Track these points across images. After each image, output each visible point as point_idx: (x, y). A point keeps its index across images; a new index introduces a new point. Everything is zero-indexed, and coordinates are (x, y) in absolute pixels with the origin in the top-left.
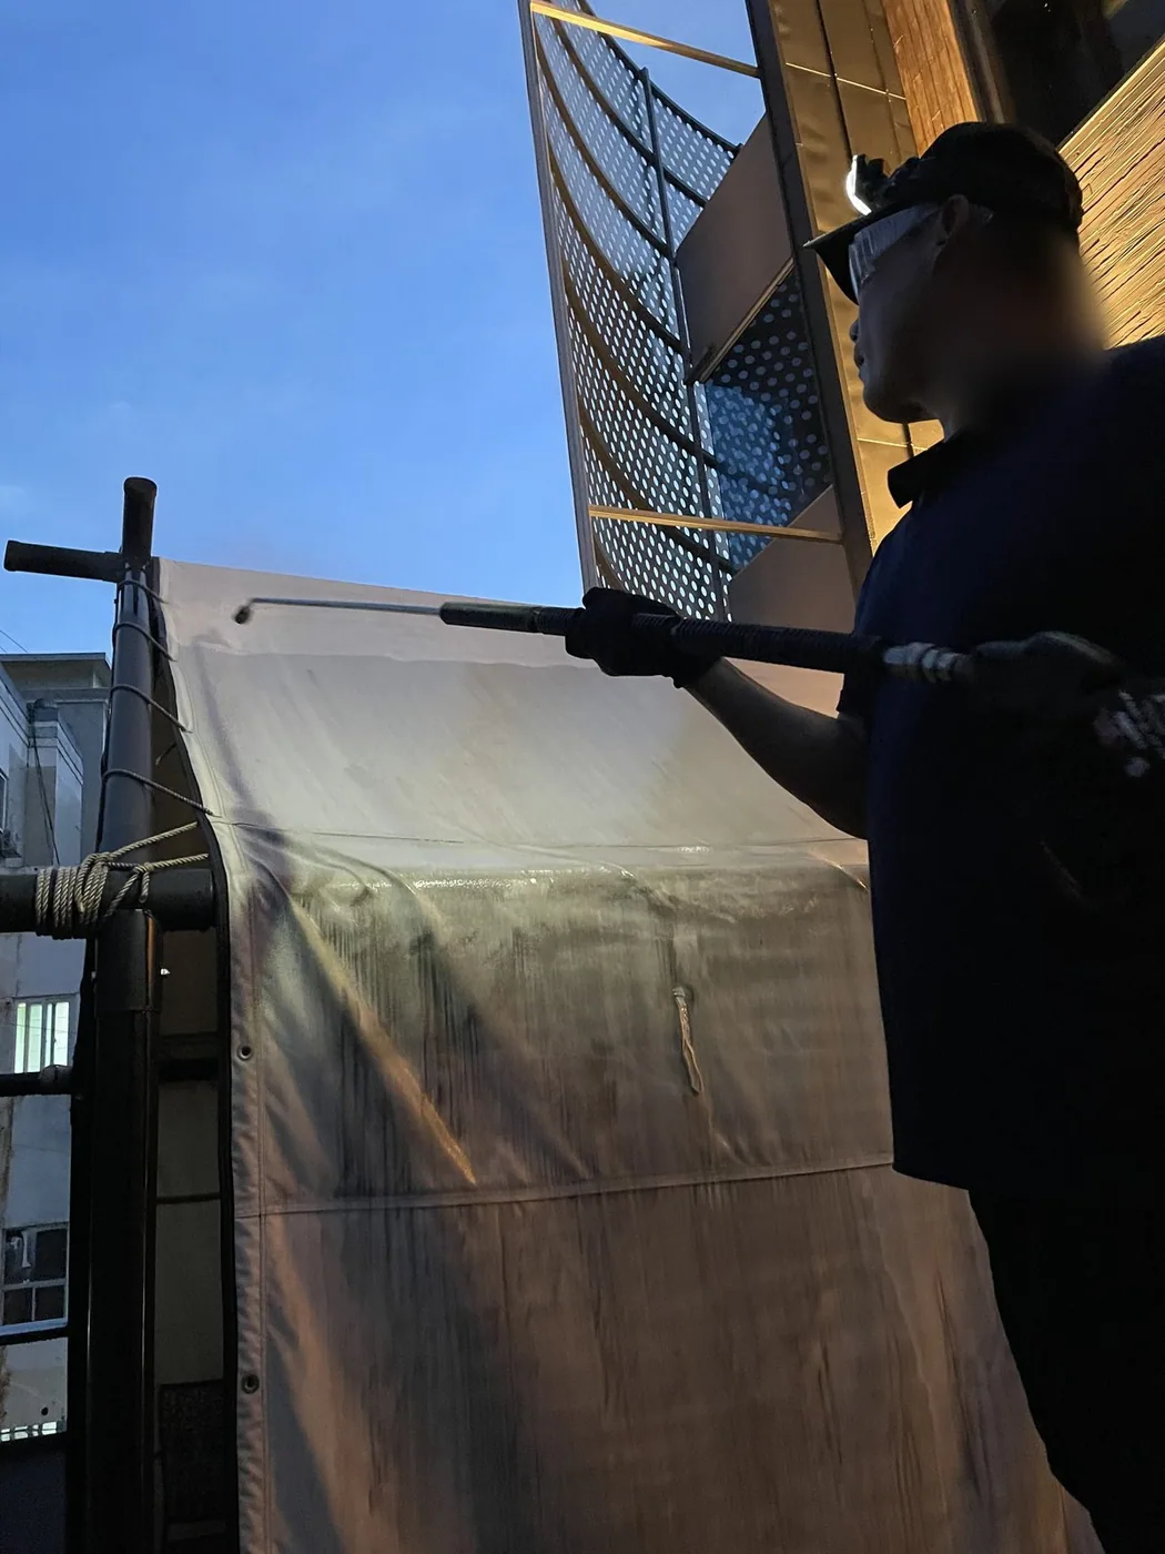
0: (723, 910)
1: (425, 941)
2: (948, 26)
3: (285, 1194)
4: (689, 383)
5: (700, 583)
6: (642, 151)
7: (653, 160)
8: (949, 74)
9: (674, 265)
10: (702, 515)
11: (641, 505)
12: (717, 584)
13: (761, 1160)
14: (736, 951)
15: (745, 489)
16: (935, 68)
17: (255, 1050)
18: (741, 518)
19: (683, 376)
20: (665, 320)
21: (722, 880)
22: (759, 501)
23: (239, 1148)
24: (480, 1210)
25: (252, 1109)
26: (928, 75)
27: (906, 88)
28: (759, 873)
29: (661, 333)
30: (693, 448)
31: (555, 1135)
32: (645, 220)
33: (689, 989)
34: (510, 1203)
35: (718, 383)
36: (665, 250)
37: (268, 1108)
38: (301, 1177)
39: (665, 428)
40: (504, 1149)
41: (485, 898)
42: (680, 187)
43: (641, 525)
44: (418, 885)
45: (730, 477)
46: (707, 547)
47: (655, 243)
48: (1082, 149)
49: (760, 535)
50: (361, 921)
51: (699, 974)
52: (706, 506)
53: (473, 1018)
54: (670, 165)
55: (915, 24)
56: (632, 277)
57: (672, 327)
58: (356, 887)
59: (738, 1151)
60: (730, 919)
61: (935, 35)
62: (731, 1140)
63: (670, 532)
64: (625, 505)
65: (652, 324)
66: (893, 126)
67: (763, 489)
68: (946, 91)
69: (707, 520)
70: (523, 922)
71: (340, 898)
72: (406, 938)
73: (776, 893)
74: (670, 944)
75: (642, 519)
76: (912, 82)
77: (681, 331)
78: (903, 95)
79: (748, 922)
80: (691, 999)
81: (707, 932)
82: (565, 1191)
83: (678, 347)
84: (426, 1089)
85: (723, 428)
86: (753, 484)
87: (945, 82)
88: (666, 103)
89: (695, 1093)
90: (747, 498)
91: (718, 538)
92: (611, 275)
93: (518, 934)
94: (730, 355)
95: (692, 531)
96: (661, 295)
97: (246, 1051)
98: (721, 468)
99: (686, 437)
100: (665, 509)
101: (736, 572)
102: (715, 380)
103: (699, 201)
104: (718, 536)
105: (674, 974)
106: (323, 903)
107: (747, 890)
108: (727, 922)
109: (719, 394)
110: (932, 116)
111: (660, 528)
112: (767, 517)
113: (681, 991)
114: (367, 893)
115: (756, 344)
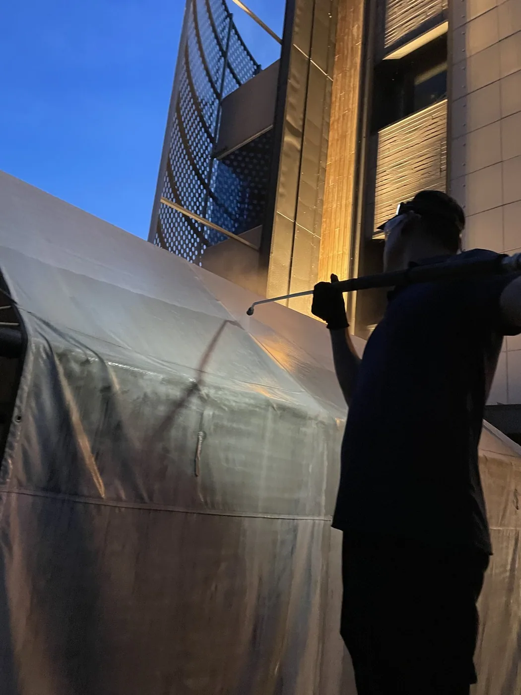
0: (225, 405)
1: (107, 388)
2: (358, 60)
3: (20, 484)
4: (213, 158)
5: (193, 245)
6: (221, 49)
7: (224, 54)
8: (352, 79)
9: (220, 104)
10: (201, 216)
11: (179, 202)
12: (199, 248)
13: (213, 507)
14: (225, 423)
15: (221, 212)
16: (348, 74)
17: (22, 418)
18: (217, 223)
19: (211, 153)
20: (210, 127)
21: (226, 392)
22: (226, 219)
23: (6, 461)
24: (103, 507)
25: (16, 444)
26: (344, 76)
27: (335, 76)
28: (241, 394)
29: (207, 131)
30: (206, 186)
31: (140, 482)
32: (214, 79)
33: (205, 433)
34: (115, 507)
35: (224, 163)
36: (218, 96)
37: (23, 445)
38: (29, 479)
39: (197, 174)
40: (118, 483)
41: (136, 377)
42: (232, 72)
43: (176, 211)
44: (110, 363)
45: (217, 204)
46: (200, 230)
47: (215, 91)
48: (391, 133)
49: (222, 234)
50: (82, 372)
51: (210, 429)
52: (204, 213)
53: (119, 426)
54: (231, 60)
55: (346, 52)
56: (202, 100)
57: (212, 130)
58: (83, 357)
59: (206, 502)
60: (226, 409)
61: (352, 61)
62: (205, 498)
63: (188, 219)
64: (172, 200)
65: (204, 125)
66: (325, 90)
67: (230, 215)
68: (349, 86)
69: (203, 219)
70: (149, 391)
71: (76, 361)
72: (100, 385)
73: (246, 403)
74: (202, 414)
75: (177, 209)
76: (337, 76)
77: (215, 135)
78: (333, 79)
79: (232, 411)
80: (205, 437)
81: (217, 412)
82: (137, 506)
83: (212, 140)
84: (93, 452)
85: (220, 182)
86: (226, 211)
87: (350, 82)
88: (237, 33)
89: (197, 476)
90: (222, 216)
91: (205, 228)
92: (194, 96)
93: (145, 395)
94: (233, 153)
95: (196, 221)
96: (211, 114)
97: (19, 418)
98: (215, 199)
99: (204, 180)
100: (188, 208)
101: (209, 246)
102: (223, 161)
103: (238, 82)
104: (205, 227)
105: (201, 427)
106: (68, 361)
107: (234, 398)
108: (224, 410)
109: (223, 167)
110: (341, 93)
111: (184, 215)
112: (227, 227)
113: (201, 433)
114: (87, 362)
115: (244, 153)
